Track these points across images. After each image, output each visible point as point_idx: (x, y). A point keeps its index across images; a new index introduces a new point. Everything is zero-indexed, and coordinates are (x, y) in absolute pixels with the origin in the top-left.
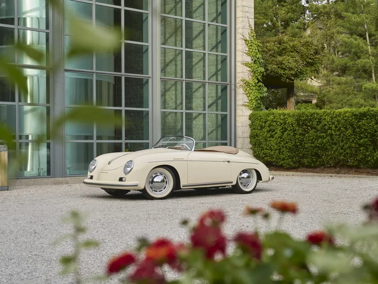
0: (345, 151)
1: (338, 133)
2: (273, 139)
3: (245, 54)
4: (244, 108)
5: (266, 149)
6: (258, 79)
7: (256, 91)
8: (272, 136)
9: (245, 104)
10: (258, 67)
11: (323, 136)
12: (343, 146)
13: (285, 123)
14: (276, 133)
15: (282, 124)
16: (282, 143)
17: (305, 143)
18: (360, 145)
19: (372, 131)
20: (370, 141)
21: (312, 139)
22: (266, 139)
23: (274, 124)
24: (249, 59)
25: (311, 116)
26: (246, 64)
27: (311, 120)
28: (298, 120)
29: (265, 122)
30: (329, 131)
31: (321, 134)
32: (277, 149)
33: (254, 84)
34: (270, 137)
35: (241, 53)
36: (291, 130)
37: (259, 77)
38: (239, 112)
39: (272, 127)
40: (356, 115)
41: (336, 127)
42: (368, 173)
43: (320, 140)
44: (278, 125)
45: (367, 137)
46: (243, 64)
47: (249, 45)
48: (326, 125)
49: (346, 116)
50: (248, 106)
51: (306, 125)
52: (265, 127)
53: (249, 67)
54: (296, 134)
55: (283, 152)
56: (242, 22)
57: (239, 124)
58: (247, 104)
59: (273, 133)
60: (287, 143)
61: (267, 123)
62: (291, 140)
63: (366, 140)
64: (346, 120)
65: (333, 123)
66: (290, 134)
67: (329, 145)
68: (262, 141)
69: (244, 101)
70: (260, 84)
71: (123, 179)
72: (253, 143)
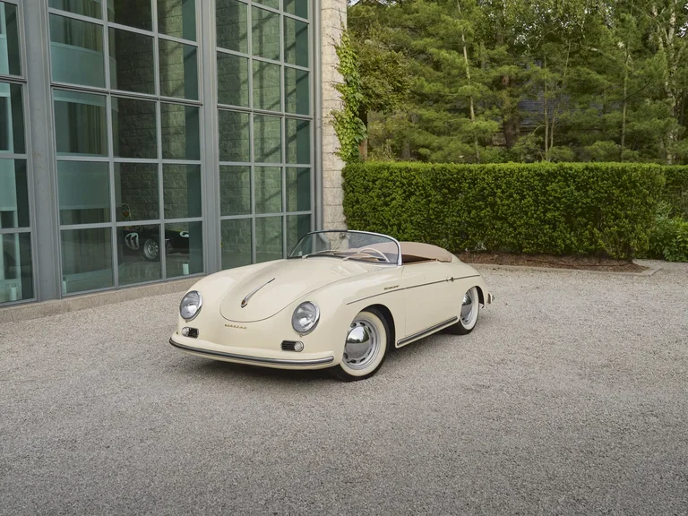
0: (515, 230)
1: (506, 202)
2: (387, 209)
3: (336, 70)
4: (336, 158)
5: (374, 223)
6: (353, 112)
7: (352, 131)
8: (386, 204)
9: (336, 151)
10: (354, 92)
11: (480, 206)
12: (515, 222)
13: (410, 184)
14: (394, 199)
15: (404, 185)
16: (405, 216)
17: (445, 216)
18: (545, 222)
19: (569, 200)
20: (563, 215)
21: (459, 210)
22: (374, 209)
23: (390, 184)
24: (340, 79)
25: (457, 173)
26: (338, 87)
27: (457, 180)
28: (434, 180)
29: (374, 182)
30: (490, 199)
31: (477, 204)
32: (394, 225)
33: (349, 120)
34: (381, 206)
35: (330, 68)
36: (422, 194)
37: (355, 108)
38: (327, 164)
39: (384, 190)
40: (540, 175)
41: (503, 192)
42: (552, 264)
43: (473, 212)
44: (398, 186)
45: (558, 209)
46: (333, 86)
47: (342, 55)
48: (484, 188)
49: (522, 176)
50: (341, 155)
51: (448, 188)
52: (372, 188)
53: (342, 92)
54: (430, 201)
55: (405, 228)
56: (331, 16)
57: (327, 184)
58: (339, 151)
59: (388, 199)
60: (412, 215)
61: (377, 183)
62: (420, 211)
63: (557, 214)
64: (522, 182)
65: (498, 187)
66: (418, 202)
67: (488, 221)
68: (367, 210)
69: (336, 146)
70: (357, 119)
71: (296, 347)
72: (351, 214)
